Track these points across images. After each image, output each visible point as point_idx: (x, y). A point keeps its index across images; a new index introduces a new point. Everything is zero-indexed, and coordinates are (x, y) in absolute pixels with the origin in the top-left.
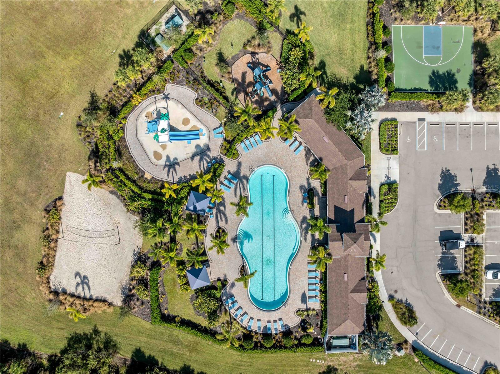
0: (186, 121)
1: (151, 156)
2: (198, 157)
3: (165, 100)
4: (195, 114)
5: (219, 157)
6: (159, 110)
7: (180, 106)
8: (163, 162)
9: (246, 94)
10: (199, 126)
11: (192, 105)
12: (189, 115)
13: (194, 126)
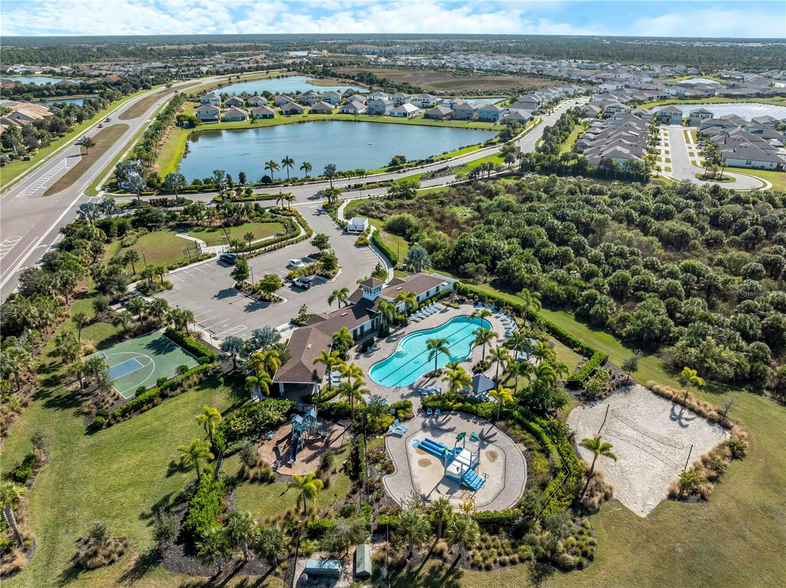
0: (424, 463)
1: (500, 460)
2: (444, 427)
3: (429, 499)
4: (406, 462)
5: (420, 415)
6: (447, 494)
7: (416, 481)
8: (490, 448)
9: (328, 443)
10: (412, 450)
11: (400, 473)
12: (415, 466)
13: (419, 453)
